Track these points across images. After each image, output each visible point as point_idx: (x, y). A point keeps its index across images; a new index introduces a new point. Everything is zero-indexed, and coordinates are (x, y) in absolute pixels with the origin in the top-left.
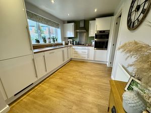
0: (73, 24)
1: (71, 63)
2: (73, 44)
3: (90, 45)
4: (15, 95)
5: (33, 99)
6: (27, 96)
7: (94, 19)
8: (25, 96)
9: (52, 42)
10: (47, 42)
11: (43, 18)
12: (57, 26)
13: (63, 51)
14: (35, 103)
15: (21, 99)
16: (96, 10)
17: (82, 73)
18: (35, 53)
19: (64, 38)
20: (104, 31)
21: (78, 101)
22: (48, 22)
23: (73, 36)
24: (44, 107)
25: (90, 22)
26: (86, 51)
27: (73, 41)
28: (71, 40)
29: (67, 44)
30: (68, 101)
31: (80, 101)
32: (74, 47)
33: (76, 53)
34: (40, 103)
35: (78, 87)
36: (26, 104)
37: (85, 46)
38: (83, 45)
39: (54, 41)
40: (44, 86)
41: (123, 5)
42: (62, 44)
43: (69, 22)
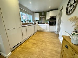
0: (38, 13)
1: (38, 33)
2: (38, 23)
3: (47, 24)
4: (13, 47)
5: (22, 49)
6: (19, 48)
7: (49, 11)
8: (18, 48)
9: (28, 22)
10: (26, 22)
11: (24, 10)
12: (30, 14)
13: (34, 26)
14: (24, 51)
15: (17, 49)
16: (50, 7)
17: (44, 37)
18: (22, 27)
19: (34, 20)
20: (54, 17)
21: (45, 49)
22: (26, 12)
23: (38, 19)
24: (29, 52)
25: (47, 13)
26: (45, 26)
27: (38, 22)
28: (37, 21)
29: (35, 23)
30: (40, 49)
31: (46, 49)
32: (39, 25)
33: (40, 27)
34: (26, 50)
35: (44, 43)
36: (19, 51)
37: (45, 24)
38: (44, 24)
39: (29, 22)
40: (26, 43)
41: (63, 5)
42: (33, 23)
43: (36, 13)
